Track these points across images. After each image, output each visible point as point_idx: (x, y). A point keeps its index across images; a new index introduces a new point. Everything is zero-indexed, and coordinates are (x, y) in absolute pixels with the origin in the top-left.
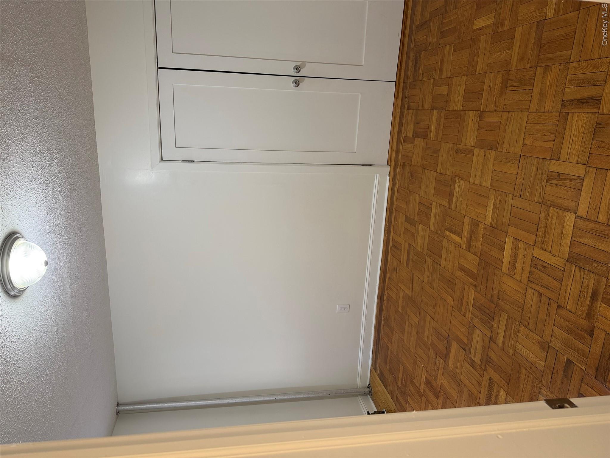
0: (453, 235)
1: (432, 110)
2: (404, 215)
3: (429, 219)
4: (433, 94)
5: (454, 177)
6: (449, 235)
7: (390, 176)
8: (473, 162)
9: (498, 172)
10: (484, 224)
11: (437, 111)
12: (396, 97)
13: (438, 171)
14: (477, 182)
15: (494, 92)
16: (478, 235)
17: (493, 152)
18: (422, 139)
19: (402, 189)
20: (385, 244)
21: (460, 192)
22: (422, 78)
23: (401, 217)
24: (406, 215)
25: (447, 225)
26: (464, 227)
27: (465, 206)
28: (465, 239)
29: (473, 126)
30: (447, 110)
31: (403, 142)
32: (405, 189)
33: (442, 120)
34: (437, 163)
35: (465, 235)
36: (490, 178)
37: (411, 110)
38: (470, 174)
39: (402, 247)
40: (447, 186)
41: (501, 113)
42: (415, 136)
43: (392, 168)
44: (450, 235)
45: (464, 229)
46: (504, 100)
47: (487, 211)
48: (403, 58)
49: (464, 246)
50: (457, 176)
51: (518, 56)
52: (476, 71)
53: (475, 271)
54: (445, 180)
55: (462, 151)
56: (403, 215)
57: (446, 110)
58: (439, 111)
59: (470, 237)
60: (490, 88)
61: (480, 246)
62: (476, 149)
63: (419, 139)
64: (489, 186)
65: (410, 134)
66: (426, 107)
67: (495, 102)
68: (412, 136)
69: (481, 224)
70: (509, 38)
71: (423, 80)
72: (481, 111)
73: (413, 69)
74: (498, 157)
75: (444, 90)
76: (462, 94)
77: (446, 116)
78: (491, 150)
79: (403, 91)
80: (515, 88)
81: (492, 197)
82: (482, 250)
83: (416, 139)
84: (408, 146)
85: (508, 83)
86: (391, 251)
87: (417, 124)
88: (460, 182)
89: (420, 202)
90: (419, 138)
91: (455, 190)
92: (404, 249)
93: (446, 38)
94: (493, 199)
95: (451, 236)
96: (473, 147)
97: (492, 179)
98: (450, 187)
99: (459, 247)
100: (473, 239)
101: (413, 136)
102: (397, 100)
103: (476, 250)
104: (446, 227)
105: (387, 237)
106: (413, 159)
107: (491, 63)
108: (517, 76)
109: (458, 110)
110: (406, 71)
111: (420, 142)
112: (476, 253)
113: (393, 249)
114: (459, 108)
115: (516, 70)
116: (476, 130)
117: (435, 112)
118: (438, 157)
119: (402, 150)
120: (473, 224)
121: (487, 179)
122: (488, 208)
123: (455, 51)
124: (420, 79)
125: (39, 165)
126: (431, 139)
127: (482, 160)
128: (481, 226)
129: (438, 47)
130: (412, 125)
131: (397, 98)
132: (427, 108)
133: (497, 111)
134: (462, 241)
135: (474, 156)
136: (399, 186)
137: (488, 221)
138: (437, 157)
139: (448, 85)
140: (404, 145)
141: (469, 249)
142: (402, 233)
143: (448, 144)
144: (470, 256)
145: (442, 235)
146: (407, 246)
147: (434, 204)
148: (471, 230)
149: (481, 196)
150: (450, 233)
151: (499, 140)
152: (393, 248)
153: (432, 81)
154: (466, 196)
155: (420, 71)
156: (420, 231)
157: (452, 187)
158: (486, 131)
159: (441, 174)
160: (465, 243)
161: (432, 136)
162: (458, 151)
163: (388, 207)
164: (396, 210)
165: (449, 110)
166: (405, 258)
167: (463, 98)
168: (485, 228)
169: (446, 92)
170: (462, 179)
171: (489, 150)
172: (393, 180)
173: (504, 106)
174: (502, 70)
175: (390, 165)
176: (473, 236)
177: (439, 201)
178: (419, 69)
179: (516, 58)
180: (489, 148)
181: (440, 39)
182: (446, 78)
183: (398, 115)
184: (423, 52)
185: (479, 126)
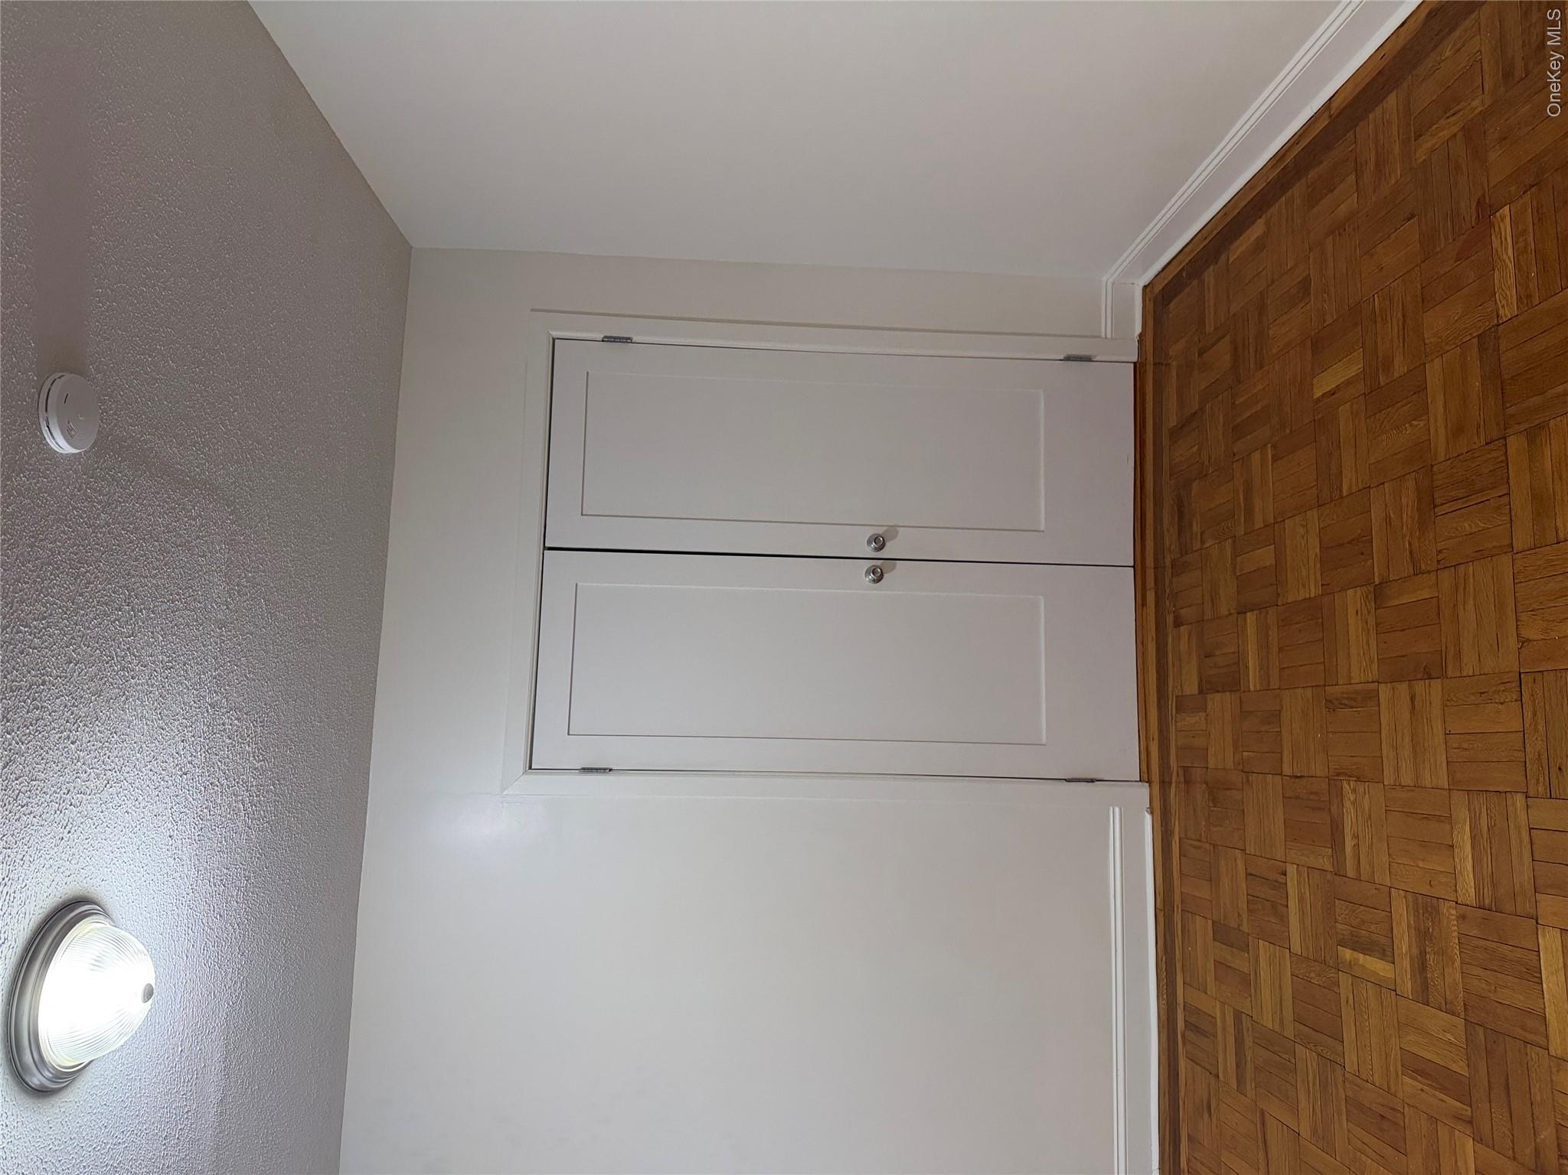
0: (1367, 956)
1: (1242, 612)
2: (1210, 922)
3: (1284, 919)
4: (1238, 574)
5: (1335, 778)
6: (1355, 958)
7: (1152, 813)
8: (1383, 726)
9: (1462, 736)
10: (1457, 903)
11: (1255, 612)
12: (1141, 603)
13: (1287, 770)
14: (1407, 779)
15: (1402, 528)
16: (1444, 944)
17: (1436, 684)
18: (1228, 693)
19: (1194, 843)
20: (1163, 1026)
21: (1360, 818)
22: (1203, 542)
23: (1202, 928)
24: (1214, 919)
25: (1341, 929)
26: (1394, 924)
27: (1386, 858)
28: (1407, 963)
29: (1363, 628)
30: (1283, 605)
31: (1176, 713)
32: (1200, 841)
33: (1273, 634)
34: (1279, 751)
35: (1404, 951)
36: (1444, 757)
37: (1185, 626)
38: (1380, 760)
39: (1215, 1025)
40: (1320, 809)
41: (1433, 576)
42: (1207, 689)
43: (1156, 788)
44: (1358, 960)
45: (1395, 931)
46: (1433, 541)
47: (1457, 860)
48: (1147, 509)
49: (1407, 986)
50: (1345, 774)
51: (1446, 427)
52: (1341, 491)
53: (1460, 1067)
54: (1311, 793)
55: (1343, 702)
56: (1206, 923)
57: (1280, 603)
58: (1260, 613)
59: (1421, 953)
60: (1390, 521)
61: (1458, 976)
62: (1382, 686)
63: (1218, 696)
64: (1444, 783)
65: (1191, 688)
66: (1224, 611)
67: (1411, 552)
68: (1197, 692)
69: (1447, 904)
70: (1412, 393)
71: (1205, 547)
72: (1377, 583)
73: (1176, 527)
74: (1452, 694)
75: (1265, 556)
76: (1316, 555)
77: (1283, 620)
78: (1427, 681)
79: (1155, 584)
80: (1459, 504)
81: (1462, 814)
82: (1466, 991)
83: (1209, 696)
84: (1191, 720)
85: (1436, 495)
86: (1184, 1044)
87: (1206, 657)
88: (1354, 791)
89: (1249, 871)
90: (1218, 692)
91: (1345, 817)
92: (1224, 1029)
93: (1249, 437)
94: (1465, 820)
95: (1361, 962)
96: (1373, 682)
97: (1450, 760)
98: (1330, 809)
99: (1393, 993)
100: (1430, 958)
101: (1201, 692)
102: (1145, 608)
103: (1448, 993)
104: (1341, 936)
105: (1168, 1000)
106: (1211, 751)
107: (1378, 462)
108: (1457, 473)
109: (1312, 596)
110: (1158, 537)
111: (1221, 703)
112: (1451, 1003)
113: (1190, 1035)
114: (1313, 591)
115: (1449, 459)
116: (1373, 634)
117: (1251, 617)
118: (1280, 731)
119: (1176, 735)
120: (1421, 912)
121: (1436, 761)
122: (1456, 850)
123: (1275, 459)
124: (1197, 545)
125: (202, 740)
126: (1252, 688)
127: (1407, 715)
128: (1449, 912)
129: (1233, 462)
130: (1194, 662)
131: (1144, 604)
132: (1227, 613)
133: (1420, 573)
134: (1397, 971)
135: (1383, 707)
136: (1183, 835)
137: (1467, 891)
138: (1277, 732)
139: (1272, 542)
140: (1178, 720)
141: (1424, 993)
142: (1210, 979)
143: (1299, 691)
144: (1436, 1021)
145: (1331, 964)
146: (1230, 1021)
147: (1292, 870)
148: (1418, 929)
149: (1427, 817)
150: (1356, 953)
151: (1444, 648)
152: (1188, 1033)
153: (1228, 543)
154: (1383, 826)
155: (1195, 528)
156: (1263, 963)
157: (1334, 809)
158: (1402, 633)
159: (1297, 777)
160: (1409, 977)
161: (1253, 680)
162: (1332, 705)
163: (1158, 906)
164: (1182, 910)
165: (1287, 604)
166: (1232, 1060)
167: (1318, 565)
168: (1463, 917)
169: (1270, 561)
170: (1358, 780)
171: (1422, 682)
172: (1164, 824)
173: (1437, 555)
174: (1412, 470)
175: (1149, 782)
176: (1428, 950)
177: (1306, 859)
178: (1191, 525)
179: (1442, 431)
180: (1419, 676)
181: (1233, 443)
182: (1265, 526)
183: (1152, 648)
184: (1195, 485)
185: (1377, 625)
